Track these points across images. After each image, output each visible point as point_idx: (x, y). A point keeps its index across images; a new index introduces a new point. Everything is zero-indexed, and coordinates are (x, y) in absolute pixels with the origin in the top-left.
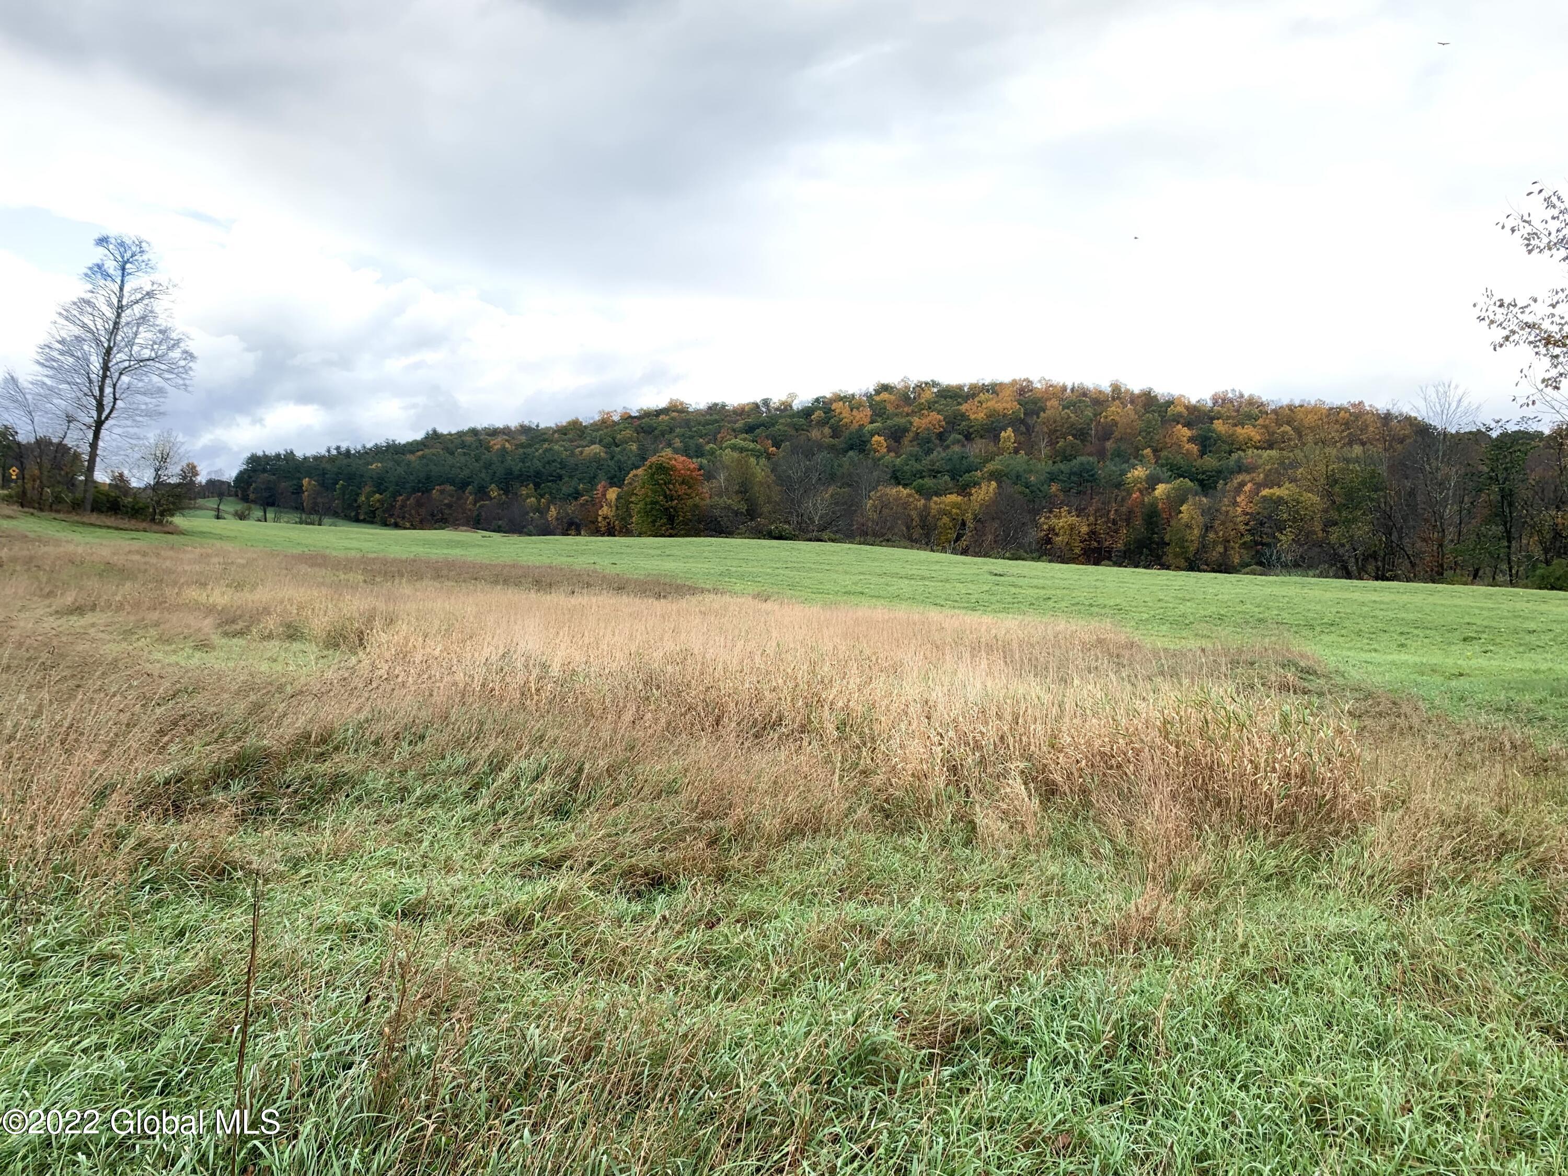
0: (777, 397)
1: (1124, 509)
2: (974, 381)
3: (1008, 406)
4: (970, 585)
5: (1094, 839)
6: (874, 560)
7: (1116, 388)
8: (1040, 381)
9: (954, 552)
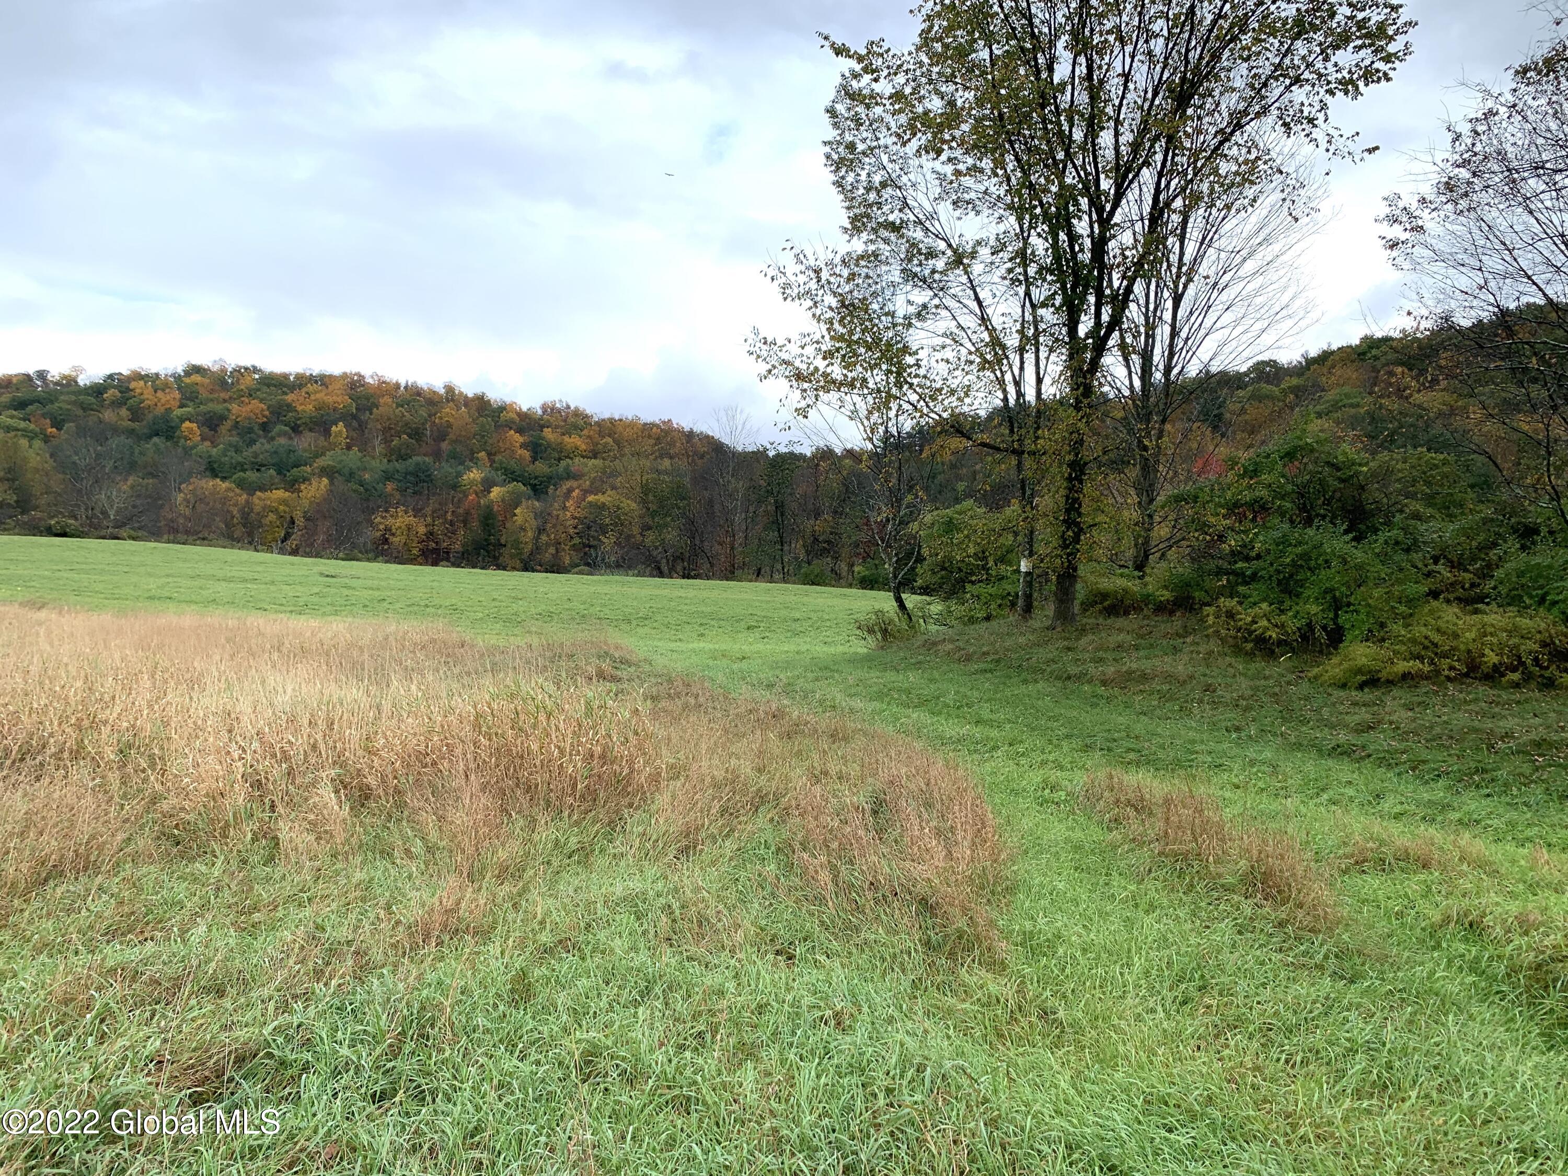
0: (56, 370)
1: (461, 511)
2: (300, 370)
3: (339, 399)
4: (298, 588)
5: (405, 839)
7: (450, 389)
8: (374, 377)
9: (282, 551)
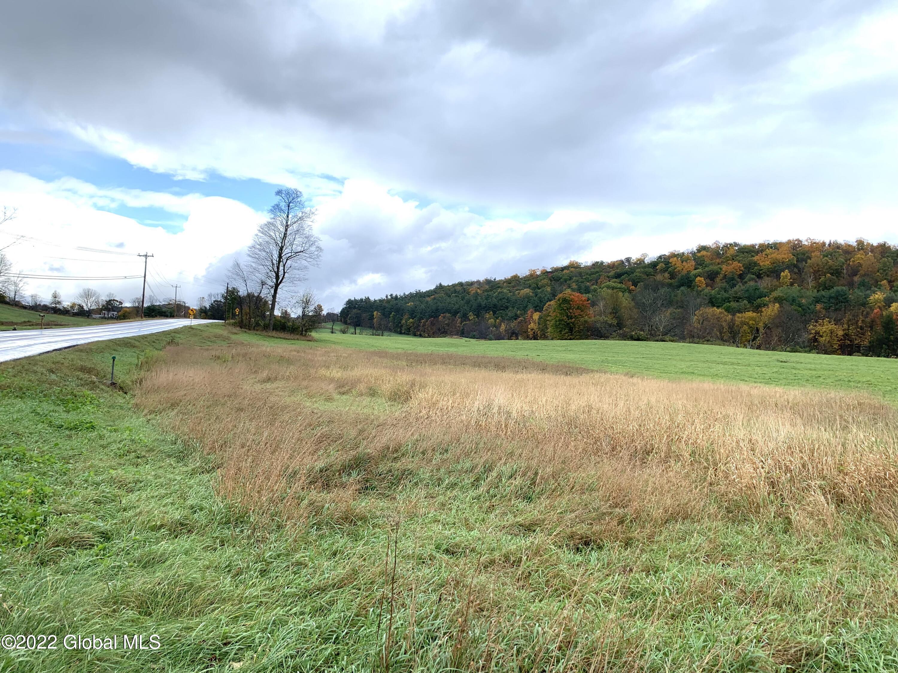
0: (635, 256)
1: (868, 320)
2: (762, 242)
3: (786, 256)
4: (765, 369)
5: (876, 534)
6: (699, 352)
7: (860, 243)
8: (807, 240)
9: (752, 347)
